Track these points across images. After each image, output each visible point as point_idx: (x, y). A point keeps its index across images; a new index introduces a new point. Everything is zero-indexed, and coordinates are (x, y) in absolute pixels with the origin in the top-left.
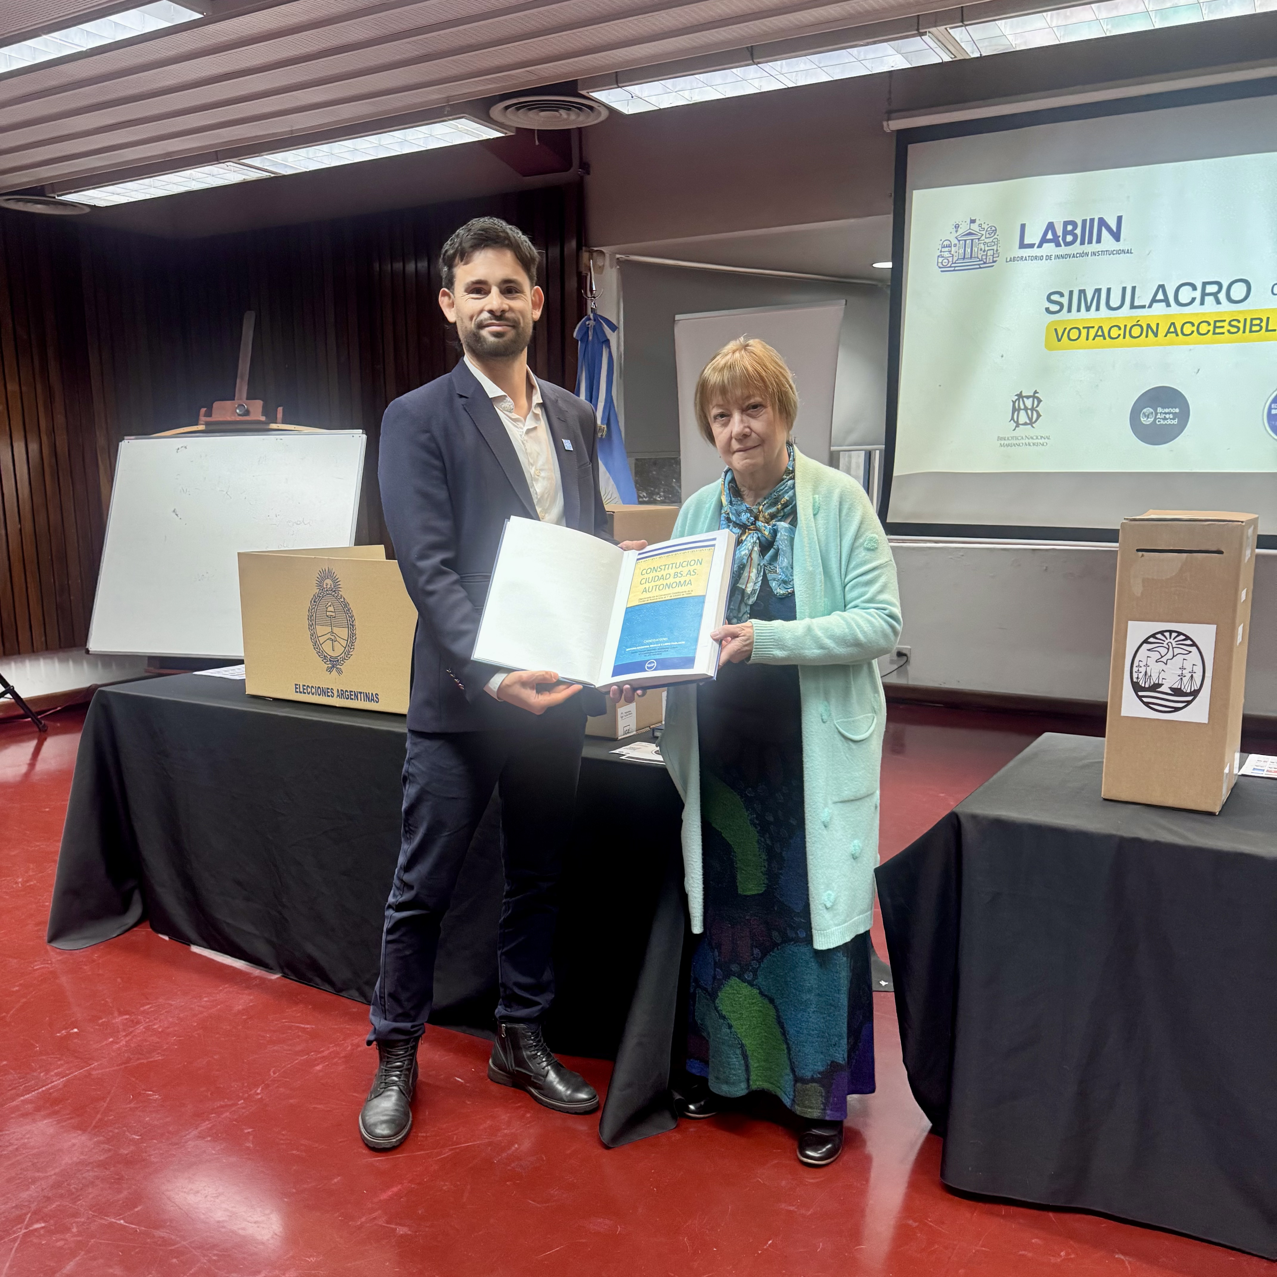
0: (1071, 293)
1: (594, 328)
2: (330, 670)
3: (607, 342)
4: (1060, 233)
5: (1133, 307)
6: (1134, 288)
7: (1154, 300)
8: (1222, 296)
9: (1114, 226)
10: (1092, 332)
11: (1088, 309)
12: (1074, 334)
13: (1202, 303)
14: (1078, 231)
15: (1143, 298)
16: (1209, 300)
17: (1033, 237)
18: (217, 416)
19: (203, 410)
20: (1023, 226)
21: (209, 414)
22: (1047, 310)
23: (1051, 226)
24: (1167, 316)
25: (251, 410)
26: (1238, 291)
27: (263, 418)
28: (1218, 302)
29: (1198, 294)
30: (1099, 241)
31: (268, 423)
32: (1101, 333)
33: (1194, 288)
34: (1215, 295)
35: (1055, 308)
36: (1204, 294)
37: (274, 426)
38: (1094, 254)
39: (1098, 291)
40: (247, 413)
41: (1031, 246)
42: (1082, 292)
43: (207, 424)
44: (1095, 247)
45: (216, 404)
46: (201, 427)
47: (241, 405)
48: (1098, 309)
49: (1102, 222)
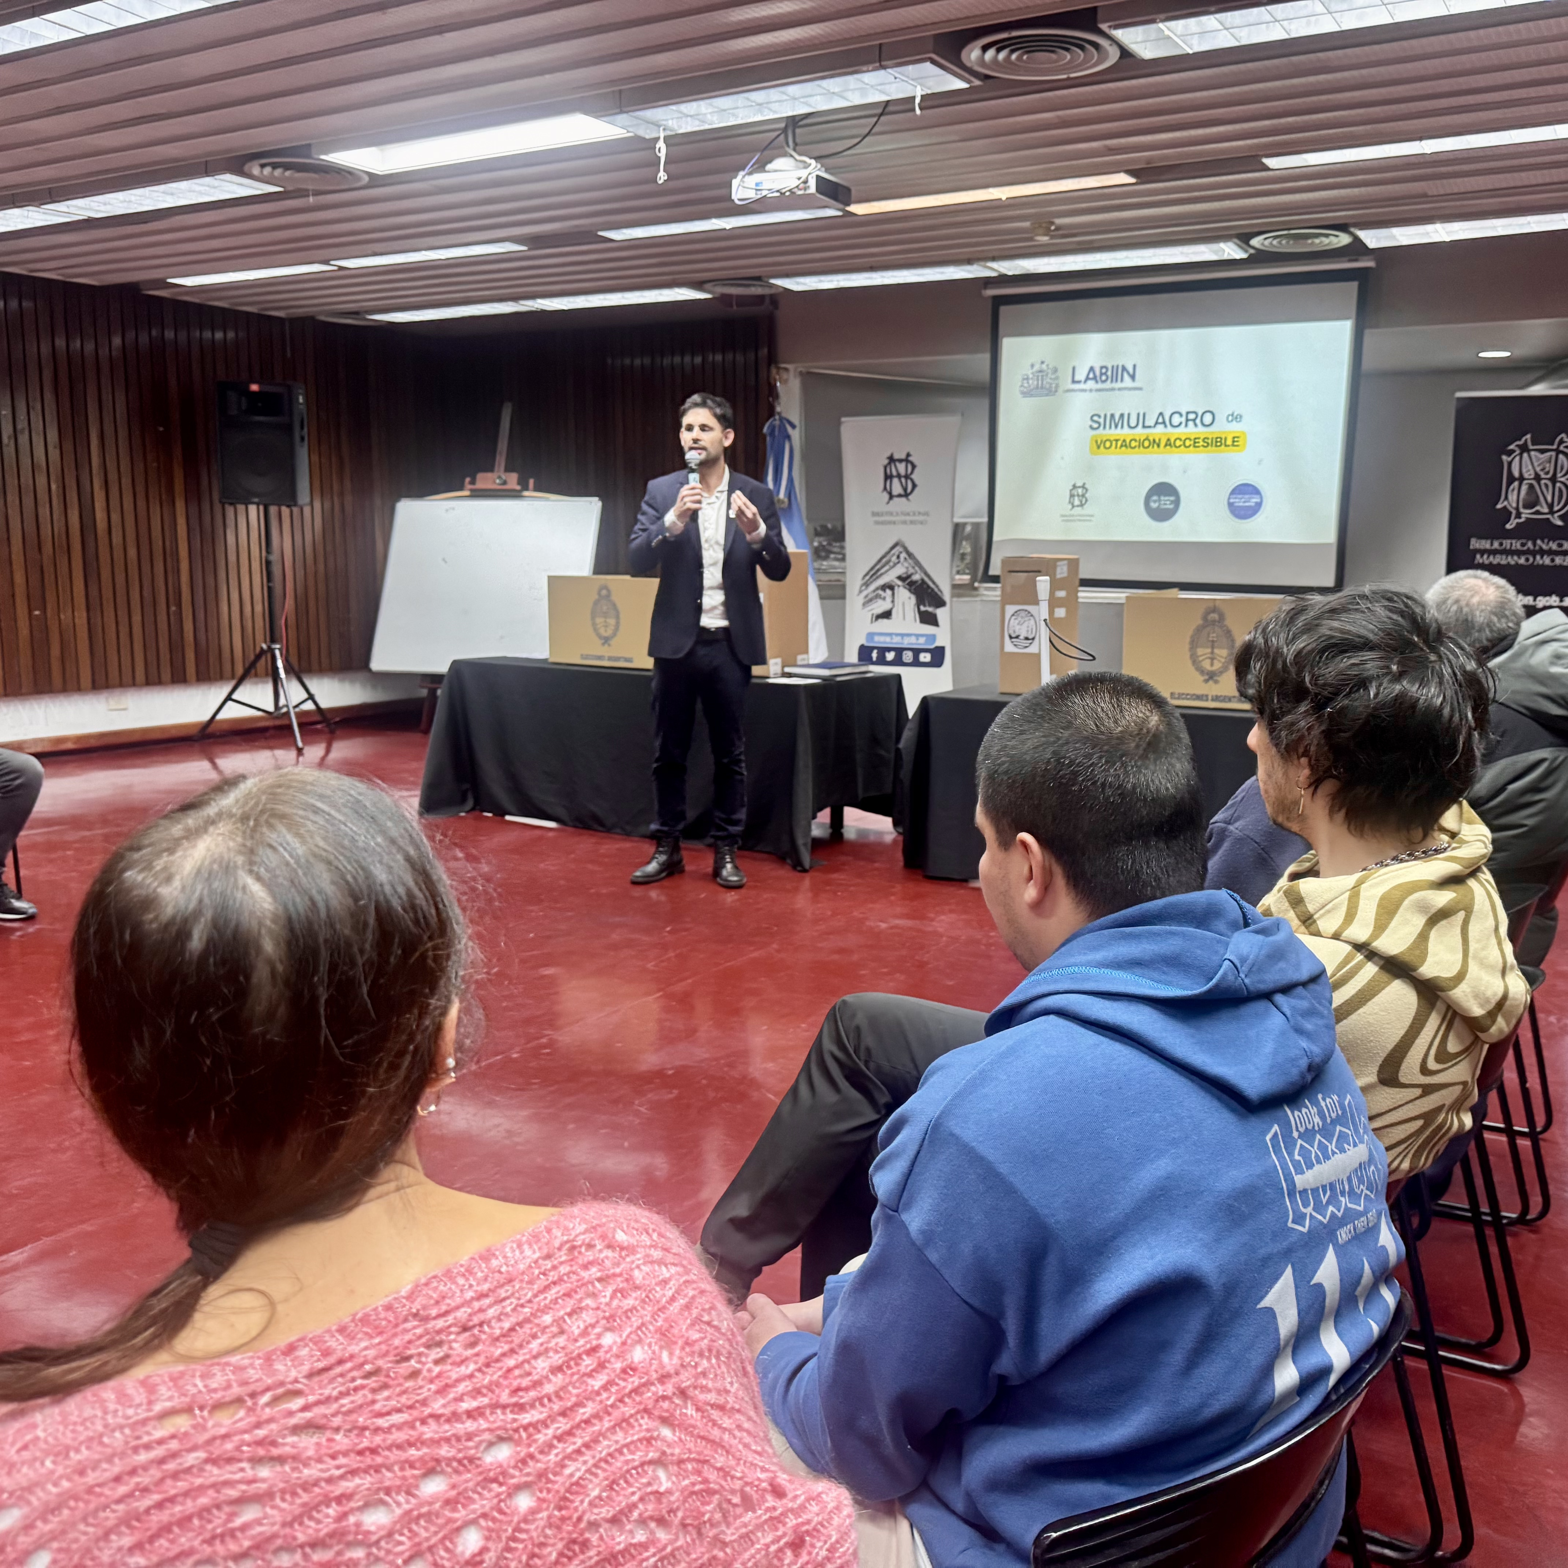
0: (1105, 416)
1: (780, 427)
2: (603, 644)
3: (788, 437)
4: (1098, 373)
5: (1144, 427)
6: (1144, 415)
7: (1157, 423)
8: (1198, 421)
9: (1131, 371)
10: (1119, 443)
11: (1116, 426)
12: (1108, 444)
13: (1186, 425)
14: (1109, 373)
15: (1150, 422)
16: (1191, 423)
17: (1081, 375)
18: (479, 485)
19: (468, 480)
20: (1074, 369)
21: (473, 482)
22: (1091, 427)
23: (1092, 369)
24: (1165, 434)
25: (508, 481)
26: (1208, 419)
27: (518, 488)
28: (1196, 425)
29: (1183, 419)
30: (1122, 380)
31: (521, 491)
32: (1124, 444)
33: (1181, 415)
34: (1194, 420)
35: (1095, 425)
36: (1187, 420)
37: (526, 493)
38: (1120, 389)
39: (1122, 415)
40: (505, 483)
41: (1079, 382)
42: (1112, 416)
43: (471, 490)
44: (1119, 385)
45: (480, 476)
46: (467, 493)
47: (499, 477)
48: (1122, 427)
49: (1124, 369)
